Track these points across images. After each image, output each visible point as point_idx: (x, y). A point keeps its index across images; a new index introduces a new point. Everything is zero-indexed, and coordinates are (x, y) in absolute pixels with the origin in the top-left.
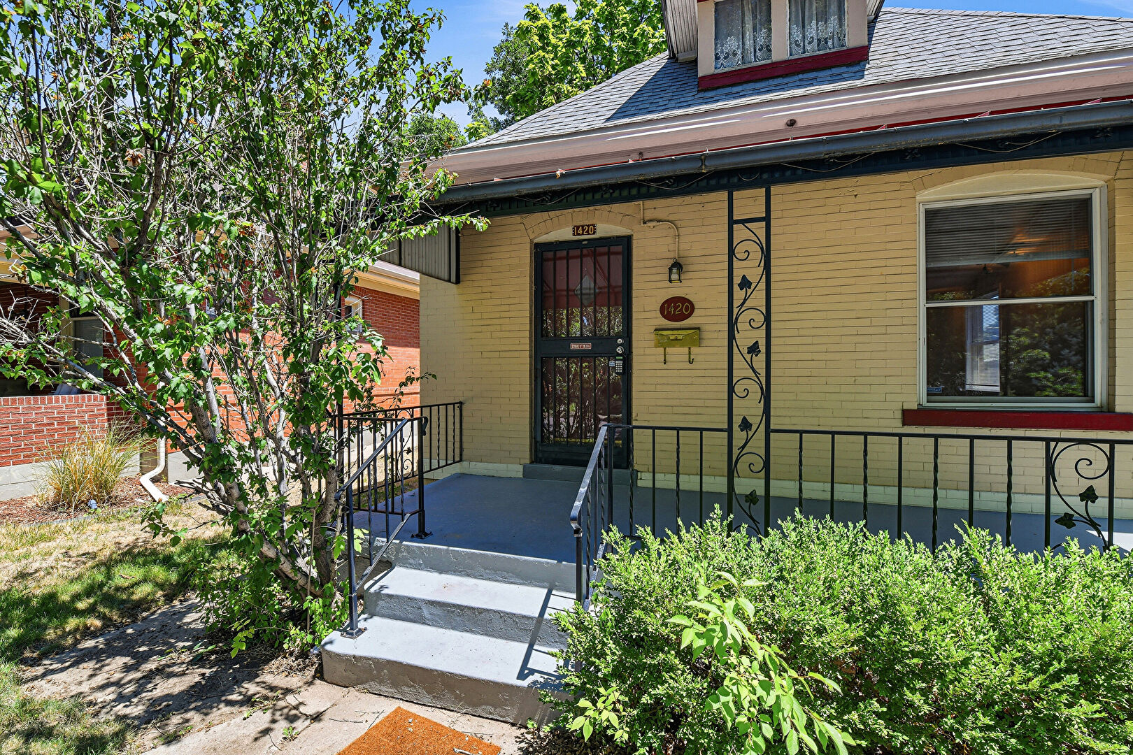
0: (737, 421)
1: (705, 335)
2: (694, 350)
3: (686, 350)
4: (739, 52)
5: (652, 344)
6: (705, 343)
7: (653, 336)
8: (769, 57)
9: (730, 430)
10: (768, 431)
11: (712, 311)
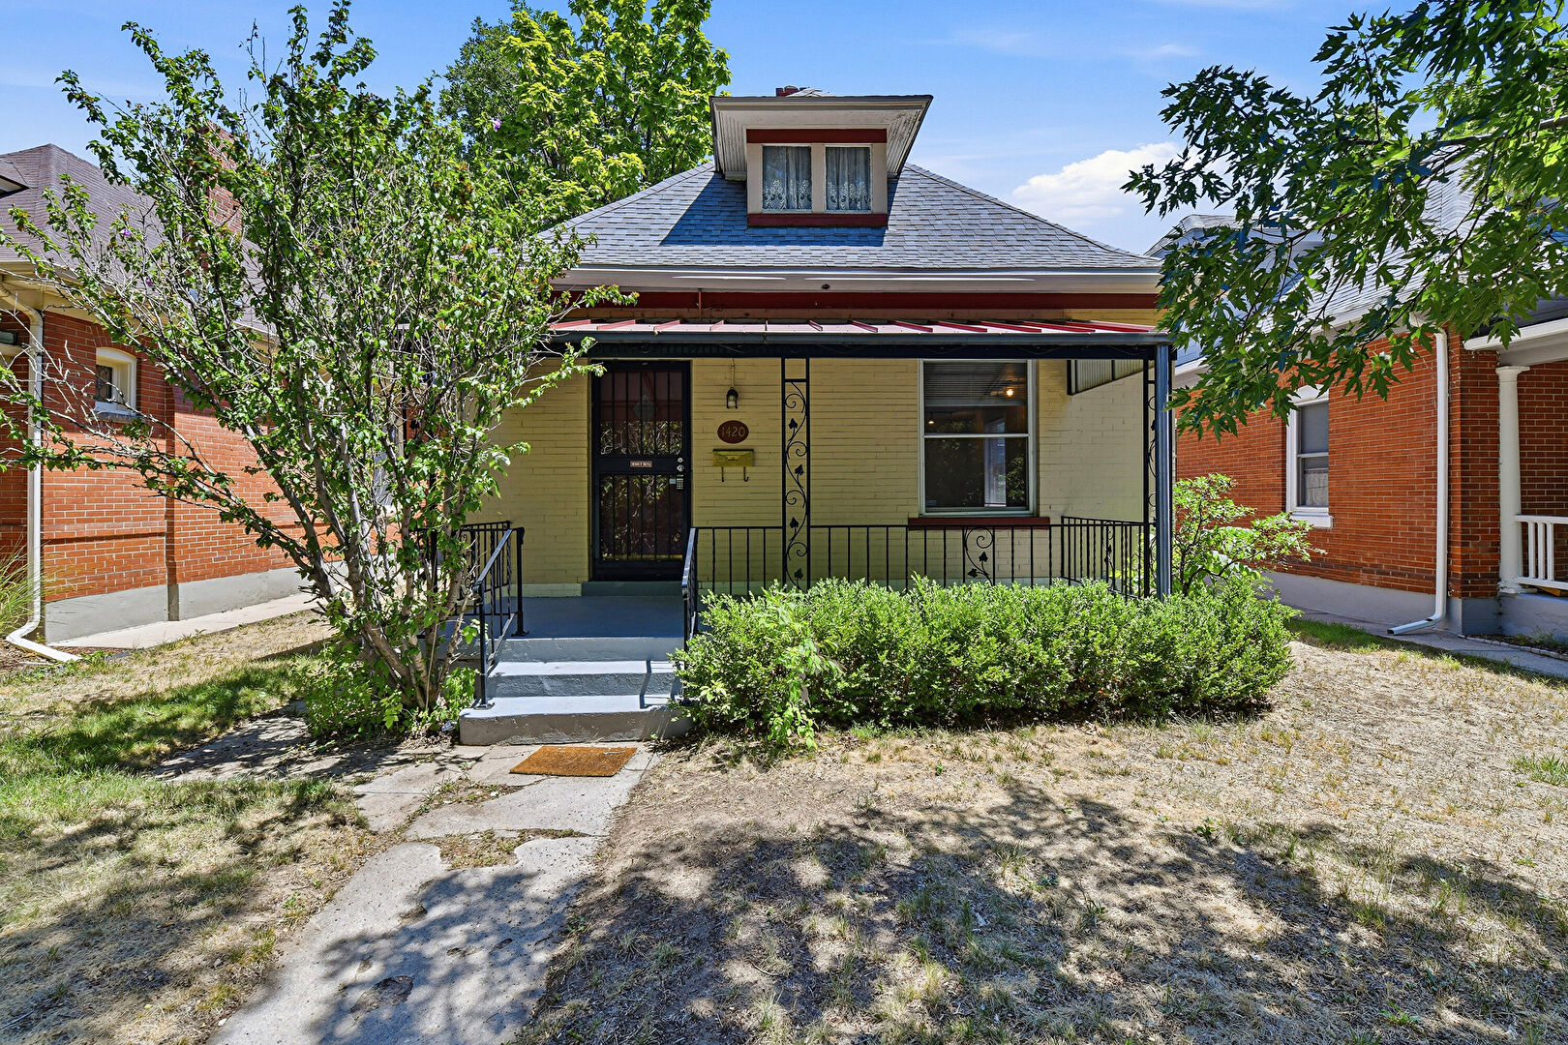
0: (788, 522)
1: (758, 456)
2: (749, 469)
3: (741, 469)
4: (784, 196)
5: (710, 463)
6: (757, 462)
7: (712, 456)
8: (809, 207)
9: (784, 528)
10: (809, 527)
11: (764, 434)
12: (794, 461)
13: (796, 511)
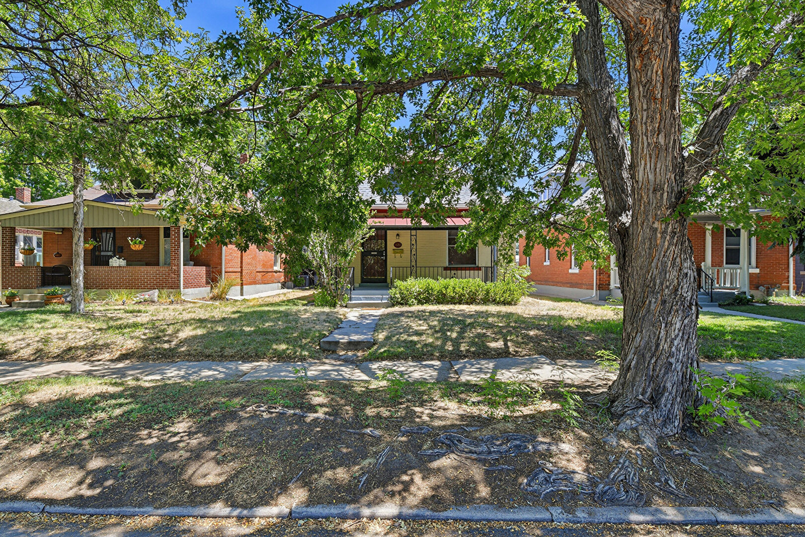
1: (404, 251)
2: (402, 254)
5: (392, 253)
7: (392, 250)
9: (411, 267)
10: (416, 267)
11: (406, 246)
12: (413, 253)
13: (413, 263)
